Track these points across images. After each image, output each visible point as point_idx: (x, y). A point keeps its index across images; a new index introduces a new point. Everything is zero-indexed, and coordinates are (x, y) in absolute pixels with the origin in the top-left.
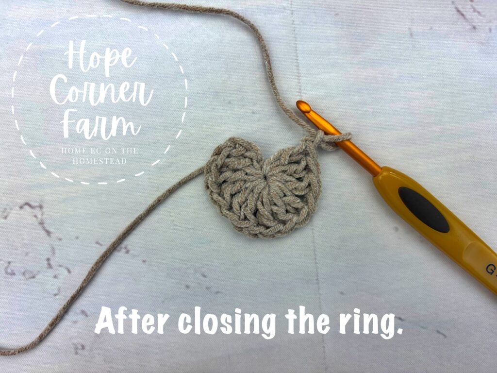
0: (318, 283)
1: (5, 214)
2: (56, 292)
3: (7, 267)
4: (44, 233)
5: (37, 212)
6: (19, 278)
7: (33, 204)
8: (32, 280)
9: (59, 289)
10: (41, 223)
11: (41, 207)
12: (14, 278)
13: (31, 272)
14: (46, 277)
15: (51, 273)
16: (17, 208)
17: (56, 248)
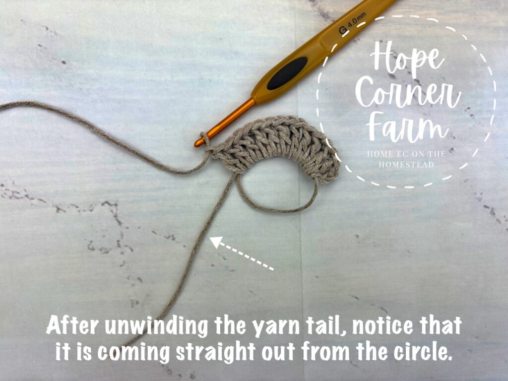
0: (301, 269)
1: (91, 209)
2: (122, 263)
3: (89, 245)
4: (116, 223)
5: (114, 208)
6: (97, 253)
7: (110, 202)
8: (106, 254)
9: (124, 262)
10: (115, 216)
11: (116, 205)
12: (94, 252)
13: (106, 249)
14: (115, 253)
15: (119, 250)
16: (100, 204)
17: (124, 234)
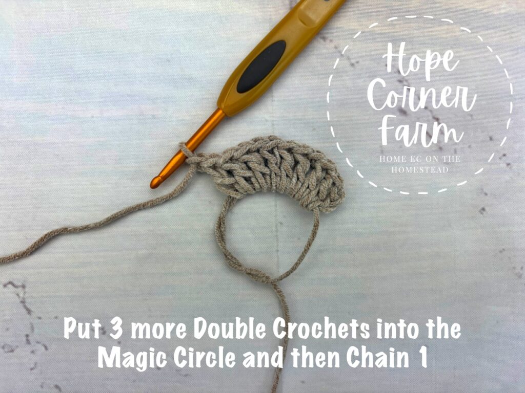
2: (32, 366)
4: (24, 312)
8: (12, 354)
9: (36, 364)
13: (10, 346)
14: (23, 351)
15: (28, 348)
17: (35, 326)
